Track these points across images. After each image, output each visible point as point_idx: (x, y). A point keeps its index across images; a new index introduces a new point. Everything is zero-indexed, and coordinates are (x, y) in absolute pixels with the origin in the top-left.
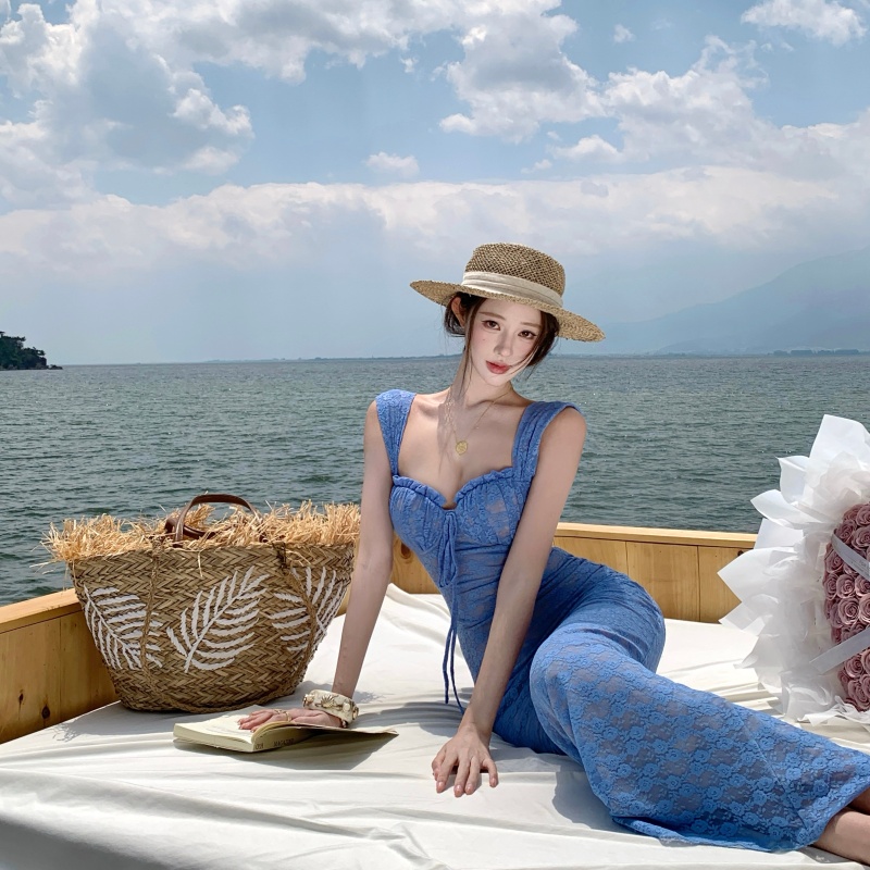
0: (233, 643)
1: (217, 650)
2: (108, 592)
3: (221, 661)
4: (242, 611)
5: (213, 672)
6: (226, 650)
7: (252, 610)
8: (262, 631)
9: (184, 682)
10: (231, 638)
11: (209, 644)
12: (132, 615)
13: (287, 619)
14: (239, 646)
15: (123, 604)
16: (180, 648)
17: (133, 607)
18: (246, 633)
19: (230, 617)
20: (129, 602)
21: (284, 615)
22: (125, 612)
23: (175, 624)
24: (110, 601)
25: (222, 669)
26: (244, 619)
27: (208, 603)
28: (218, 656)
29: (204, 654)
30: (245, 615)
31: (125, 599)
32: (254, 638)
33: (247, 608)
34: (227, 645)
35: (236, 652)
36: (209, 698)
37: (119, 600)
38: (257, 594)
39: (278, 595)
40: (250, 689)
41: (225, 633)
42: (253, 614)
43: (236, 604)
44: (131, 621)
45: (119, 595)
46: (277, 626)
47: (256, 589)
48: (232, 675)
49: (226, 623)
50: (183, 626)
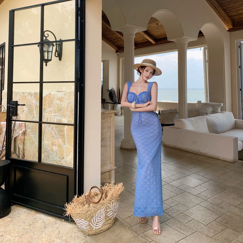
0: (102, 221)
1: (99, 224)
5: (99, 228)
6: (101, 223)
7: (104, 214)
11: (97, 223)
13: (110, 214)
16: (93, 226)
25: (101, 227)
26: (103, 217)
27: (96, 216)
29: (97, 226)
41: (100, 221)
42: (104, 215)
43: (101, 215)
44: (83, 224)
46: (108, 216)
49: (100, 218)
50: (92, 222)
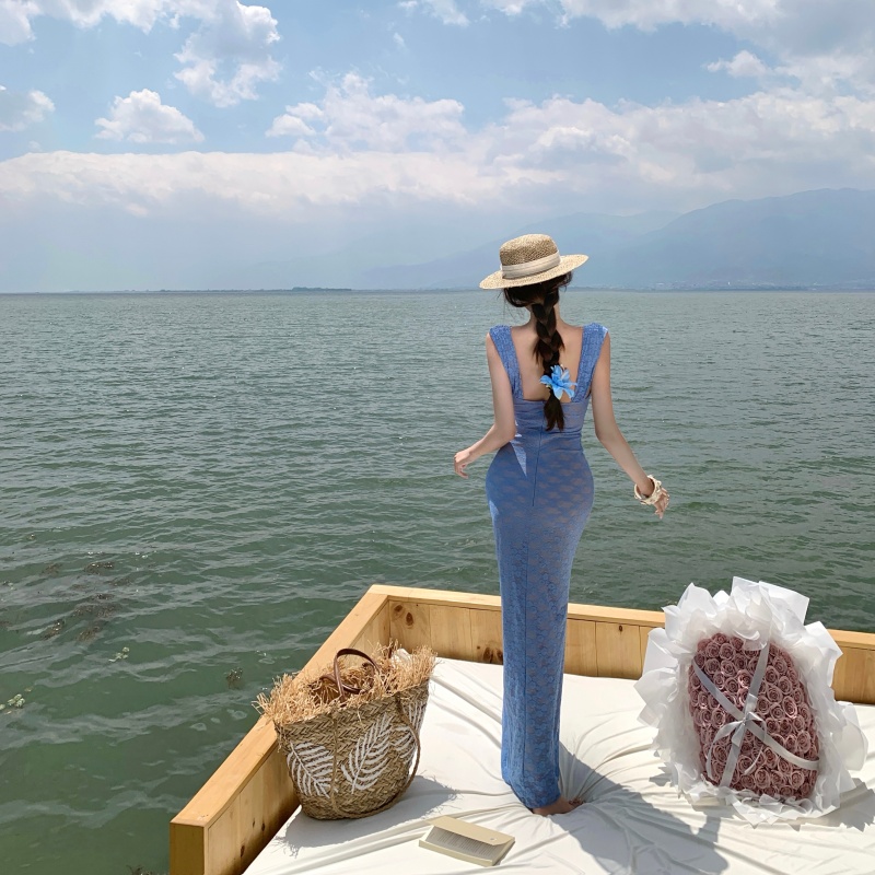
0: (377, 768)
1: (369, 774)
2: (306, 746)
3: (371, 781)
4: (380, 745)
5: (367, 790)
6: (374, 773)
7: (386, 743)
8: (392, 754)
9: (351, 801)
10: (376, 764)
11: (365, 771)
12: (321, 760)
13: (403, 743)
14: (380, 769)
15: (316, 753)
16: (349, 778)
17: (321, 754)
18: (384, 759)
19: (375, 750)
20: (319, 751)
21: (400, 741)
22: (317, 759)
23: (345, 761)
24: (308, 752)
25: (372, 787)
26: (382, 750)
27: (364, 744)
28: (369, 778)
29: (362, 779)
30: (382, 747)
31: (316, 750)
32: (388, 761)
33: (384, 742)
34: (374, 770)
35: (378, 774)
36: (365, 808)
37: (313, 751)
38: (388, 731)
39: (399, 729)
40: (386, 797)
41: (372, 762)
42: (386, 745)
43: (378, 742)
44: (320, 764)
45: (314, 747)
46: (398, 750)
47: (388, 728)
48: (376, 790)
49: (373, 754)
50: (351, 763)
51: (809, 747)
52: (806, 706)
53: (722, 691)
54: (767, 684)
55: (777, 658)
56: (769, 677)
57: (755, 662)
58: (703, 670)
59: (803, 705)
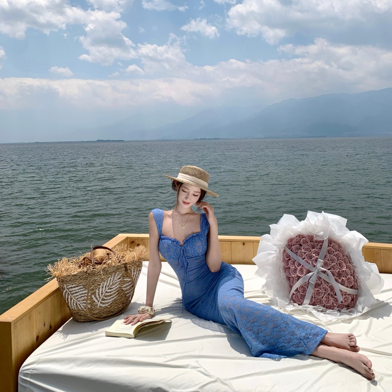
2: (73, 286)
3: (108, 302)
6: (110, 299)
8: (120, 291)
9: (97, 311)
10: (111, 295)
11: (105, 298)
12: (81, 293)
14: (113, 297)
15: (78, 289)
16: (96, 301)
18: (115, 293)
19: (111, 289)
21: (126, 285)
22: (79, 292)
23: (94, 293)
24: (74, 289)
25: (109, 305)
27: (105, 285)
28: (107, 301)
29: (103, 302)
30: (115, 287)
32: (118, 294)
33: (116, 285)
34: (110, 297)
35: (113, 299)
36: (105, 315)
39: (125, 280)
40: (117, 310)
41: (109, 294)
45: (77, 287)
46: (124, 289)
48: (111, 307)
49: (110, 291)
50: (97, 294)
51: (353, 284)
52: (350, 265)
53: (303, 259)
54: (328, 255)
55: (333, 244)
56: (329, 252)
57: (321, 246)
58: (291, 250)
59: (349, 264)
